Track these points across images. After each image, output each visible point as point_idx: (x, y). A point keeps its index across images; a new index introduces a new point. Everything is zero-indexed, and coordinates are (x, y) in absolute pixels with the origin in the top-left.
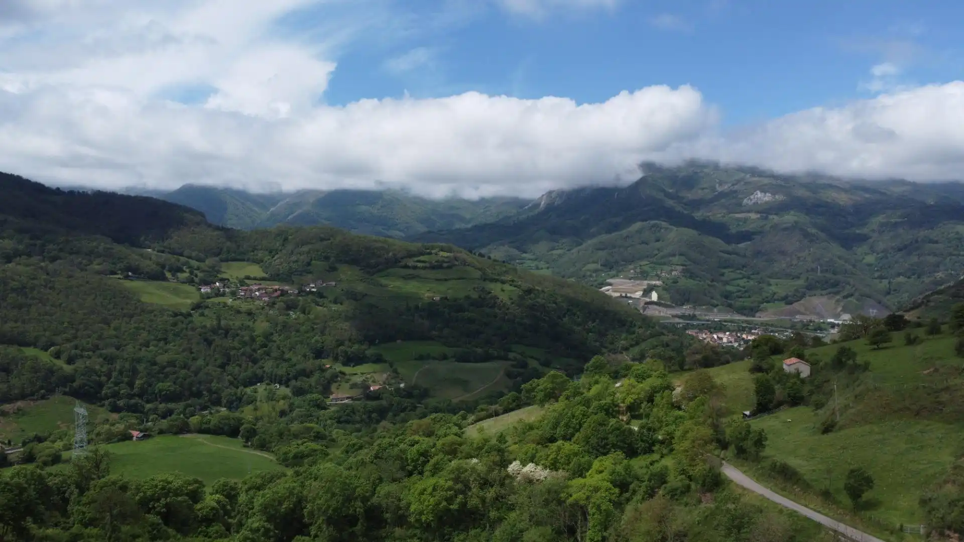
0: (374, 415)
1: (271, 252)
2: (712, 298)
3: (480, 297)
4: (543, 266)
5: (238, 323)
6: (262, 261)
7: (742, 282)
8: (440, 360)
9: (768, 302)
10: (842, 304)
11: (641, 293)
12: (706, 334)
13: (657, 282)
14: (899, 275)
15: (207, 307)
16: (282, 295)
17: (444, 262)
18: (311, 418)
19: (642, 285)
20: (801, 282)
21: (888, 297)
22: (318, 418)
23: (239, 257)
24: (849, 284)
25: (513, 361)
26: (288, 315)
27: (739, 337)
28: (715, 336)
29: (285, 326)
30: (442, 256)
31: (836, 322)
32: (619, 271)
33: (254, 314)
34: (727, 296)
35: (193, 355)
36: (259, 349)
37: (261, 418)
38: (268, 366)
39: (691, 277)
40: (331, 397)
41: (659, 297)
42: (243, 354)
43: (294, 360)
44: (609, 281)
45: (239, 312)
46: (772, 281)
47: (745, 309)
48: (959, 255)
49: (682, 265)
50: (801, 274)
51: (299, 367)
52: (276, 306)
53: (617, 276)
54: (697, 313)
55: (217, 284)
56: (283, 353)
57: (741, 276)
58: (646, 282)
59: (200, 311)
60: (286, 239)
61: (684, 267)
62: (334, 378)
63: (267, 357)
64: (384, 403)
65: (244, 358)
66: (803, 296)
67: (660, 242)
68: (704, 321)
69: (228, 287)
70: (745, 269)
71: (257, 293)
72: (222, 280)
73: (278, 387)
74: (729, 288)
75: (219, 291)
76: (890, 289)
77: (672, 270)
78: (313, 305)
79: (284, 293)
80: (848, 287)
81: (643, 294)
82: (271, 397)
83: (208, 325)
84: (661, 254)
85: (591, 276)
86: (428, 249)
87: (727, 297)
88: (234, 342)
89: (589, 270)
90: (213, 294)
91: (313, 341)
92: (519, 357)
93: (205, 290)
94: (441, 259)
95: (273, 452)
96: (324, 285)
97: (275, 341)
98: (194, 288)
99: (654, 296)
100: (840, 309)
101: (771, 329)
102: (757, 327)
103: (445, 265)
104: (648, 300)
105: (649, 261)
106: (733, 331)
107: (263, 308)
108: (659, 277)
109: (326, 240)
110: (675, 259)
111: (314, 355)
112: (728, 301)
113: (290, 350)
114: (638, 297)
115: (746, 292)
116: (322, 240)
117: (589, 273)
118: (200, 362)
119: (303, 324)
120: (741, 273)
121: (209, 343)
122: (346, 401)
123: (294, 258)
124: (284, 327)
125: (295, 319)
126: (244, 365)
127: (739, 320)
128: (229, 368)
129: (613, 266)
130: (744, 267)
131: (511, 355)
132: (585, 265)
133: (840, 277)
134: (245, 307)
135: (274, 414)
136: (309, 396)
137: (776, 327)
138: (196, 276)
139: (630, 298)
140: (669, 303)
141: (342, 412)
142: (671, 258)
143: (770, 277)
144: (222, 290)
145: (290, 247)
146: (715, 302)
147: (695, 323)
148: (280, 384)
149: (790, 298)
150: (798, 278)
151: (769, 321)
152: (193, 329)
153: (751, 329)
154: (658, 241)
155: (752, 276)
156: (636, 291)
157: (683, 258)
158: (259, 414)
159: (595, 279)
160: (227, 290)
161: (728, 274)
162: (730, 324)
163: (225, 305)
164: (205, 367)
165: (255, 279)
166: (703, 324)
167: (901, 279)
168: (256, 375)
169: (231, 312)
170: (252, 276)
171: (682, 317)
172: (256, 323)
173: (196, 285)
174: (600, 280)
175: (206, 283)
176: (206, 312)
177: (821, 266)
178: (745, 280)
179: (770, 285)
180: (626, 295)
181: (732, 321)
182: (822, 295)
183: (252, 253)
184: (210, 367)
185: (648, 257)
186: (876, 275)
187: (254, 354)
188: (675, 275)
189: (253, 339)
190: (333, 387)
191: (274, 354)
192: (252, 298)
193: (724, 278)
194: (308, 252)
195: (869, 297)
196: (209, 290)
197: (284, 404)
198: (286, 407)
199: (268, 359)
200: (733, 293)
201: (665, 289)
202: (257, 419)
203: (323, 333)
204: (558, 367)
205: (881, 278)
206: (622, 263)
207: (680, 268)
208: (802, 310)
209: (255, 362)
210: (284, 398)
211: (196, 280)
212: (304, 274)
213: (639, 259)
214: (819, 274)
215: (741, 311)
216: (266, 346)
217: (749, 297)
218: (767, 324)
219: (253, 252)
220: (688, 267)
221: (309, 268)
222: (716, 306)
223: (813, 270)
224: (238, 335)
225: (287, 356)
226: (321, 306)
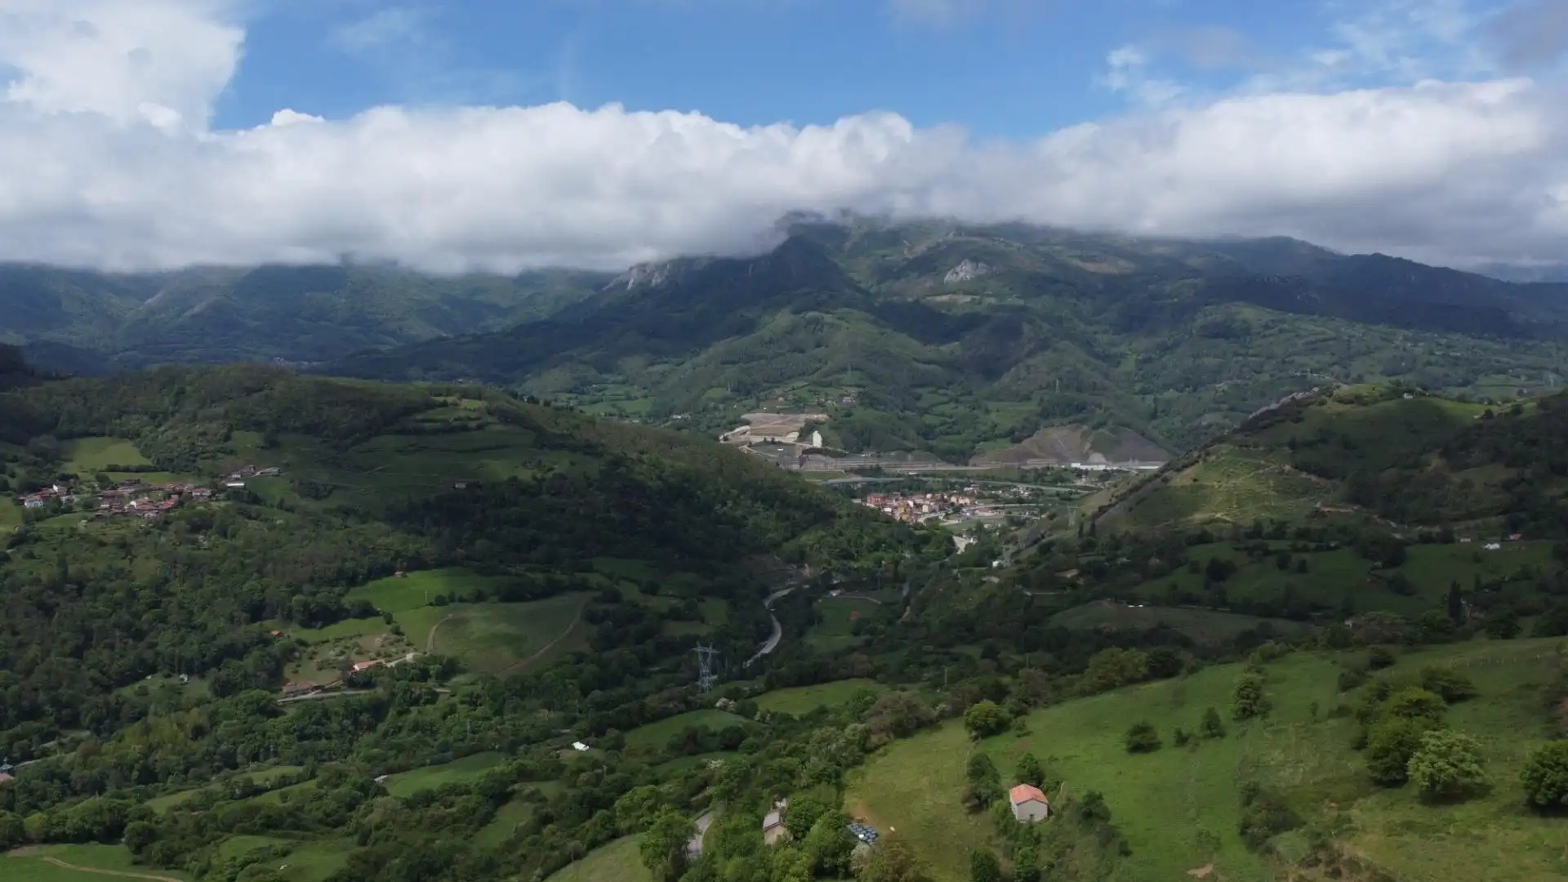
0: (364, 717)
1: (153, 417)
2: (904, 438)
3: (534, 478)
4: (638, 394)
5: (101, 567)
6: (138, 436)
7: (947, 409)
8: (473, 603)
9: (985, 440)
10: (1091, 438)
11: (796, 435)
12: (897, 500)
13: (821, 416)
14: (1166, 387)
15: (38, 539)
16: (180, 504)
17: (469, 419)
18: (250, 735)
19: (797, 422)
20: (1032, 406)
21: (1155, 423)
22: (264, 735)
23: (92, 429)
24: (1100, 406)
25: (596, 590)
26: (194, 542)
27: (946, 501)
28: (911, 504)
29: (192, 566)
30: (466, 409)
31: (1084, 467)
32: (759, 400)
33: (132, 545)
34: (927, 433)
35: (19, 638)
36: (145, 611)
37: (160, 745)
38: (164, 640)
39: (871, 405)
40: (285, 689)
41: (824, 442)
42: (116, 626)
43: (213, 627)
44: (745, 416)
45: (102, 544)
46: (991, 405)
47: (953, 454)
48: (1247, 354)
49: (858, 386)
50: (1032, 392)
51: (223, 640)
52: (172, 527)
53: (758, 407)
54: (882, 464)
55: (55, 488)
56: (191, 613)
57: (945, 399)
58: (803, 417)
59: (25, 548)
60: (181, 392)
61: (861, 390)
62: (289, 654)
63: (161, 625)
64: (380, 691)
65: (118, 633)
66: (1036, 428)
67: (823, 348)
68: (894, 475)
69: (76, 493)
70: (951, 387)
71: (133, 503)
72: (64, 479)
73: (186, 679)
74: (928, 419)
75: (60, 503)
76: (1156, 409)
77: (842, 396)
78: (240, 519)
79: (184, 500)
80: (1099, 411)
81: (800, 436)
82: (175, 702)
83: (44, 578)
84: (825, 369)
85: (716, 408)
86: (440, 395)
87: (926, 436)
88: (97, 604)
89: (713, 400)
90: (49, 512)
91: (246, 587)
92: (605, 582)
93: (32, 502)
94: (463, 414)
95: (188, 870)
96: (258, 473)
97: (172, 594)
98: (10, 498)
99: (817, 440)
100: (1088, 446)
101: (991, 483)
102: (972, 481)
103: (473, 424)
104: (808, 446)
105: (806, 381)
106: (937, 491)
107: (148, 533)
108: (821, 407)
109: (256, 391)
110: (848, 377)
111: (248, 616)
112: (927, 440)
113: (204, 608)
114: (791, 441)
115: (954, 423)
116: (250, 391)
117: (712, 404)
118: (33, 651)
119: (223, 559)
120: (946, 395)
121: (47, 610)
122: (311, 695)
123: (199, 428)
124: (190, 566)
125: (209, 549)
126: (118, 645)
127: (945, 471)
128: (91, 656)
129: (749, 392)
130: (949, 383)
131: (594, 579)
132: (704, 391)
133: (1085, 397)
134: (113, 533)
135: (181, 735)
136: (242, 695)
137: (999, 480)
138: (13, 476)
139: (780, 444)
140: (839, 450)
141: (307, 718)
142: (840, 376)
143: (987, 398)
144: (64, 499)
145: (189, 407)
146: (908, 444)
147: (881, 480)
148: (190, 673)
149: (1017, 433)
150: (1027, 398)
151: (990, 470)
152: (14, 588)
153: (963, 485)
154: (818, 346)
155: (962, 399)
156: (788, 433)
157: (858, 373)
158: (154, 738)
159: (722, 414)
160: (76, 498)
161: (927, 396)
162: (931, 479)
163: (73, 531)
164: (43, 660)
165: (127, 470)
166: (892, 482)
167: (1171, 394)
168: (142, 661)
169: (86, 546)
170: (122, 464)
171: (860, 471)
172: (135, 561)
173: (14, 496)
174: (731, 417)
175: (34, 488)
176: (38, 549)
177: (1061, 379)
178: (953, 405)
179: (987, 411)
180: (773, 439)
181: (934, 475)
182: (1062, 424)
183: (118, 421)
184: (53, 657)
185: (804, 374)
186: (1138, 387)
187: (137, 623)
188: (848, 404)
189: (132, 595)
190: (288, 671)
191: (174, 618)
192: (124, 514)
193: (920, 404)
194: (226, 415)
195: (1128, 426)
196: (40, 504)
197: (200, 714)
198: (203, 721)
199: (164, 630)
200: (935, 427)
201: (833, 428)
202: (151, 749)
203: (261, 572)
204: (670, 593)
205: (1144, 392)
206: (765, 385)
207: (854, 391)
208: (1035, 450)
209: (139, 635)
210: (200, 703)
211: (13, 483)
212: (220, 455)
213: (790, 378)
214: (1057, 392)
215: (947, 456)
216: (155, 605)
217: (959, 433)
218: (986, 477)
219: (120, 417)
220: (867, 389)
221: (229, 444)
222: (909, 450)
223: (1050, 386)
224: (103, 590)
225: (198, 620)
226: (255, 519)
